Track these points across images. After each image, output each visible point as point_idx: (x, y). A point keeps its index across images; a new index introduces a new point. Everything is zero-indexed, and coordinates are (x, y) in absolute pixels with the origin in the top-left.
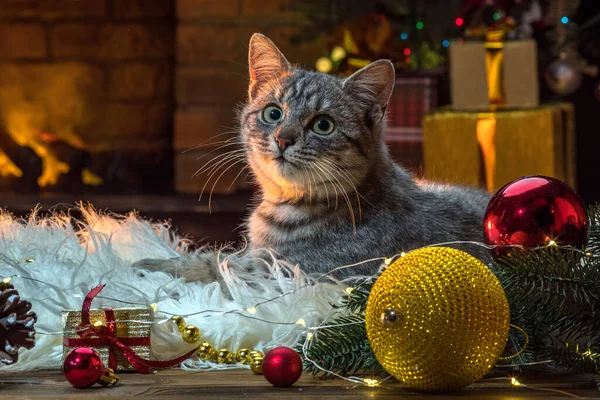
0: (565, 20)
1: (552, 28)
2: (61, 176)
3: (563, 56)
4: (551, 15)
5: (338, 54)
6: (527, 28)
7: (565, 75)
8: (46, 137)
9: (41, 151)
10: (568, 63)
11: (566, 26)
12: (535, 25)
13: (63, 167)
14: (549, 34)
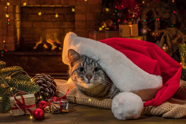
0: (145, 21)
1: (142, 22)
2: (56, 49)
3: (144, 27)
4: (142, 19)
5: (103, 27)
6: (137, 22)
7: (144, 31)
8: (53, 41)
9: (52, 44)
10: (145, 28)
11: (145, 22)
12: (139, 22)
13: (56, 47)
14: (142, 23)
